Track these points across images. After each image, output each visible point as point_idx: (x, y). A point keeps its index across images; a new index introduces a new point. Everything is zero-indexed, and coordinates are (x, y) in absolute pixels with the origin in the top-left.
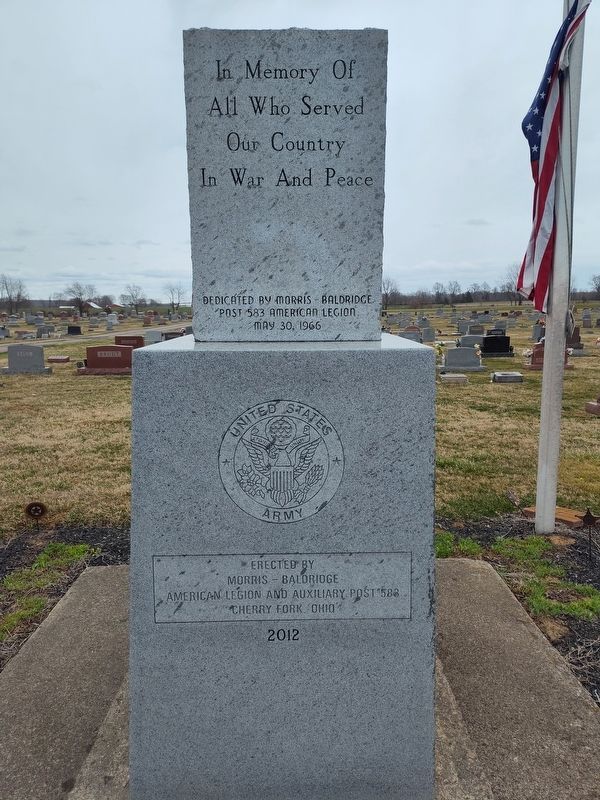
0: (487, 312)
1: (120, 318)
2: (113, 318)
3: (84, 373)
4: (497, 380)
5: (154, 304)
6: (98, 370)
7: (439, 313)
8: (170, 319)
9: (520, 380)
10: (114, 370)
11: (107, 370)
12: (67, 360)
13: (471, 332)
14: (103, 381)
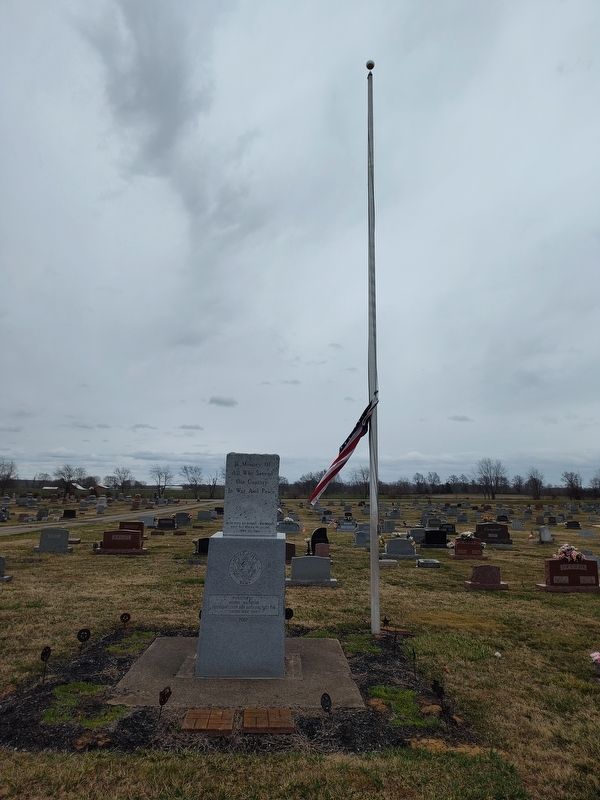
0: (459, 505)
1: (109, 501)
2: (102, 501)
3: (99, 553)
4: (421, 565)
5: (138, 485)
6: (111, 550)
7: (415, 503)
8: (157, 503)
9: (437, 566)
10: (123, 551)
11: (119, 551)
12: (79, 542)
13: (430, 525)
14: (117, 560)
